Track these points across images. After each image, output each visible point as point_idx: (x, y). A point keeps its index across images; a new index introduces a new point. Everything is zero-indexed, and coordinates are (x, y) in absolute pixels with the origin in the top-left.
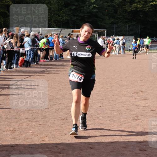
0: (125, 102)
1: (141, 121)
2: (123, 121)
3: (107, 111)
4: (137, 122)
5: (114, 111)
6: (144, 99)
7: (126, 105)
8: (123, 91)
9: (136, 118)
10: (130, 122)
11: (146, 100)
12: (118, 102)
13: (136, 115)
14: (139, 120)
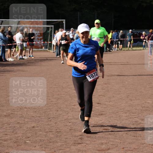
0: (71, 119)
1: (85, 144)
2: (60, 146)
3: (41, 133)
4: (79, 146)
5: (51, 132)
6: (99, 115)
7: (70, 124)
8: (73, 104)
9: (80, 141)
10: (69, 147)
11: (102, 116)
12: (62, 119)
13: (80, 137)
14: (82, 143)
